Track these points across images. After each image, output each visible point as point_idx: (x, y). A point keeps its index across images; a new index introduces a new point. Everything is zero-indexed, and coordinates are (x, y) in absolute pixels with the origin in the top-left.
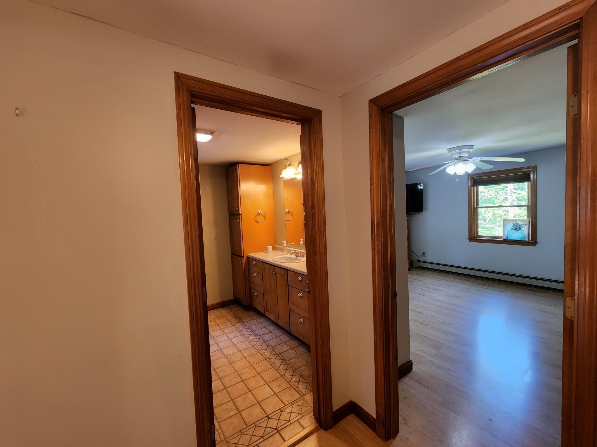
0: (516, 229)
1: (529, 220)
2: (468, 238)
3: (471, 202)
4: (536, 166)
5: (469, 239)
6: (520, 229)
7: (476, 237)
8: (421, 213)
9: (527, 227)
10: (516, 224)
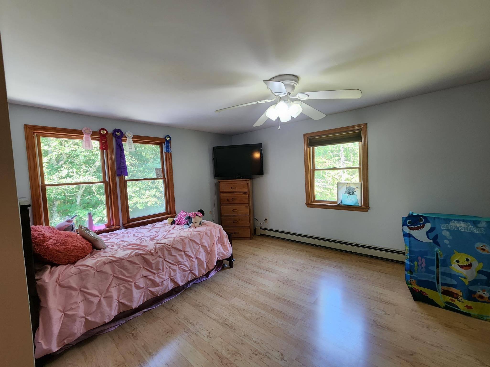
0: (349, 193)
1: (362, 183)
2: (305, 203)
3: (308, 163)
4: (367, 124)
5: (307, 205)
6: (353, 193)
7: (313, 202)
8: (263, 176)
9: (359, 190)
10: (349, 187)
